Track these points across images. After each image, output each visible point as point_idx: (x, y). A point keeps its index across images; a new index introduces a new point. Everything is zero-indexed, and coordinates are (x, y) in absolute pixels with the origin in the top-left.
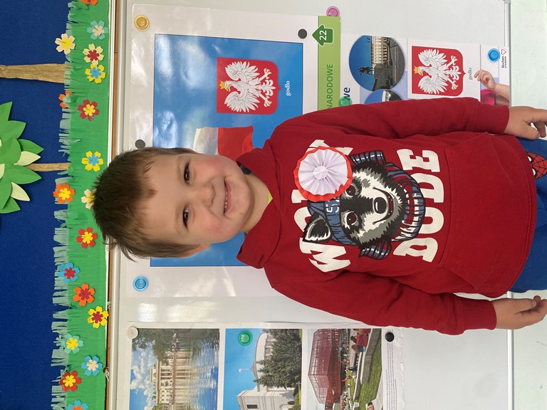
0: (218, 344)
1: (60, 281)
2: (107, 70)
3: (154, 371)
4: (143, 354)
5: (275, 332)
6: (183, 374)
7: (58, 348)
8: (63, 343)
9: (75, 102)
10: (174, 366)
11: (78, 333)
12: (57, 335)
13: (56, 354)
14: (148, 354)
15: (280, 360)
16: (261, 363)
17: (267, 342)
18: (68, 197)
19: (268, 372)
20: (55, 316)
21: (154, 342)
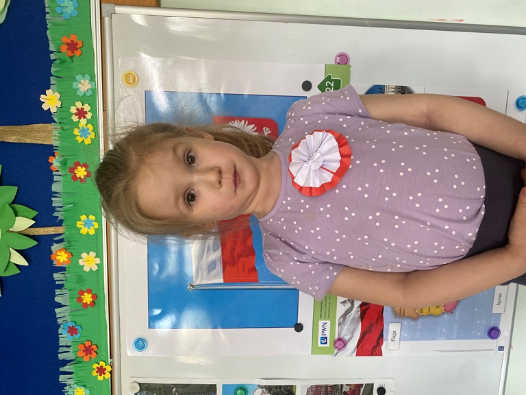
2: (96, 130)
5: (269, 388)
8: (71, 392)
9: (66, 164)
11: (84, 384)
12: (65, 385)
18: (66, 260)
20: (62, 370)
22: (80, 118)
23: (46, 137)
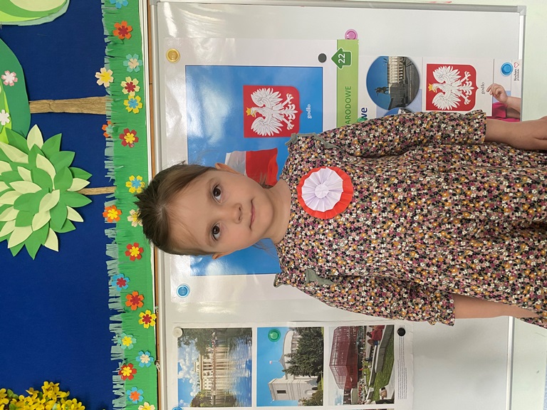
0: (251, 340)
1: (114, 289)
2: (143, 101)
3: (198, 364)
4: (188, 350)
5: (300, 330)
6: (222, 366)
7: (116, 345)
8: (119, 341)
9: (117, 131)
10: (214, 359)
11: (132, 332)
12: (114, 334)
13: (114, 350)
14: (191, 350)
15: (305, 353)
16: (289, 356)
17: (293, 338)
18: (116, 217)
19: (295, 363)
20: (111, 319)
21: (196, 339)
22: (129, 91)
23: (100, 108)
